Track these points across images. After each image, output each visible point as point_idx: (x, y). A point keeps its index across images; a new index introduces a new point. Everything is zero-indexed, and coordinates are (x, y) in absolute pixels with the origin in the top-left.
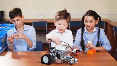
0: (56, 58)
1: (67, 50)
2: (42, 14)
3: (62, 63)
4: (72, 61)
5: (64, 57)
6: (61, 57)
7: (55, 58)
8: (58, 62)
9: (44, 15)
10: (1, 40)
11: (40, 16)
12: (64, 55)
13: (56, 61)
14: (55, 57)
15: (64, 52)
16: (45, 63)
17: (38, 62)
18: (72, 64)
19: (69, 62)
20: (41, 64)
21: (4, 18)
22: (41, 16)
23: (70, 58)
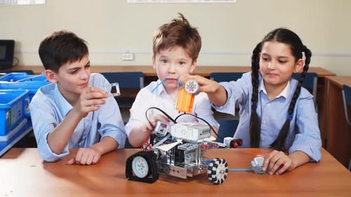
0: (171, 163)
1: (205, 140)
2: (128, 52)
3: (187, 177)
4: (220, 172)
5: (195, 162)
6: (187, 160)
7: (168, 164)
8: (176, 175)
9: (134, 56)
10: (7, 114)
11: (124, 59)
12: (195, 156)
13: (172, 173)
14: (169, 161)
15: (195, 146)
16: (137, 177)
17: (118, 176)
18: (219, 181)
19: (210, 176)
20: (126, 181)
21: (15, 62)
22: (127, 59)
23: (211, 165)
